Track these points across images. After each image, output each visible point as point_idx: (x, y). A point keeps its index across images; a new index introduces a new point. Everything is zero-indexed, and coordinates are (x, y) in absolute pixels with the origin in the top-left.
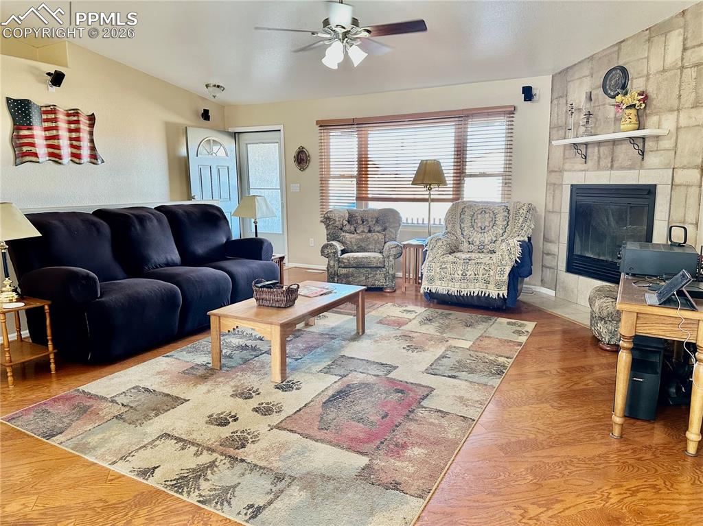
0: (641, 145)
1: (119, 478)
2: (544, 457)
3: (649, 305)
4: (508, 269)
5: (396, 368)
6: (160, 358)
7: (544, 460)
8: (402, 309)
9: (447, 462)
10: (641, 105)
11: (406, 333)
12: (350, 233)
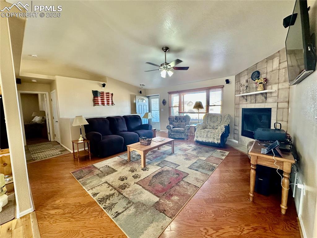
0: (265, 96)
1: (88, 195)
2: (220, 206)
3: (262, 154)
4: (220, 135)
5: (179, 165)
6: (117, 157)
7: (220, 208)
8: (187, 145)
9: (184, 204)
10: (264, 82)
11: (187, 154)
12: (176, 122)
